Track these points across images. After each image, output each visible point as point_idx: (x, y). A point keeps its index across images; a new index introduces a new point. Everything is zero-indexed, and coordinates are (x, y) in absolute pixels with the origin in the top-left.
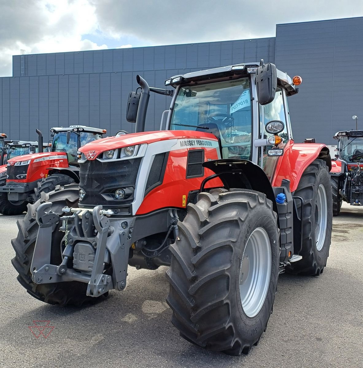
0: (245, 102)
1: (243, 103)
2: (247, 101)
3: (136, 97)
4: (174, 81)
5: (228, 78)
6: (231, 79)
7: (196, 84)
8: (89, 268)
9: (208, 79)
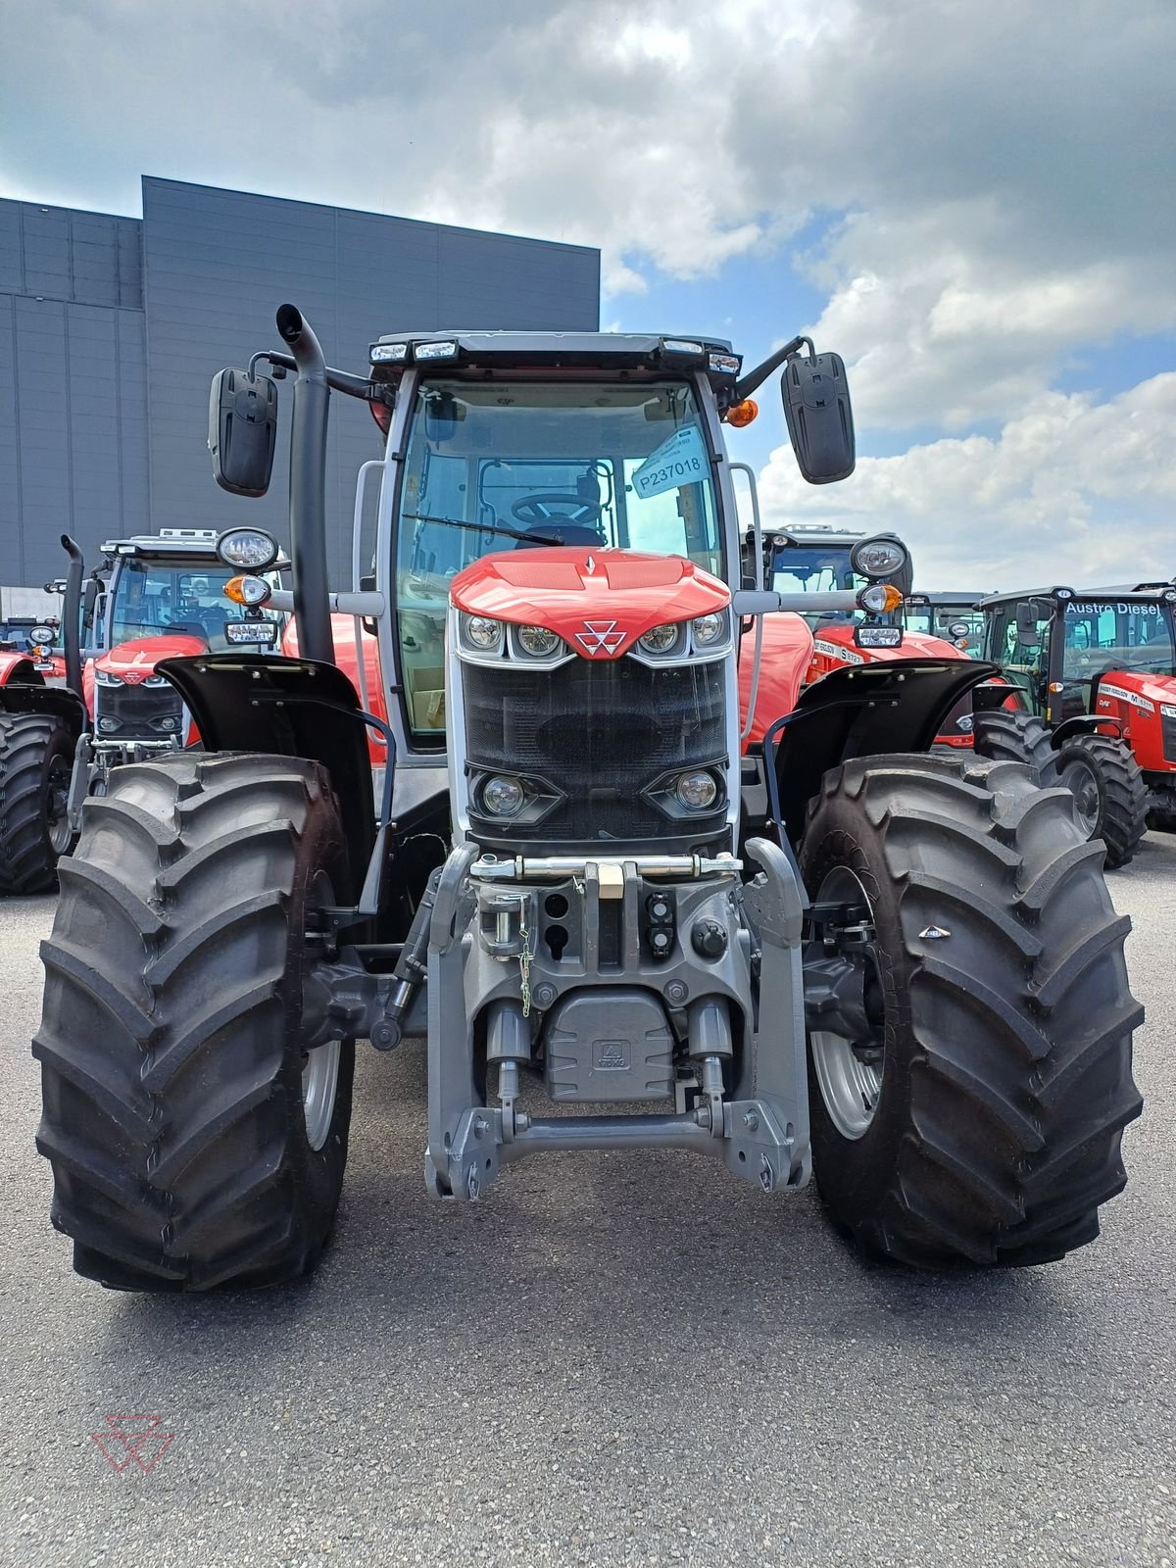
0: (691, 465)
1: (686, 467)
2: (695, 462)
3: (254, 394)
4: (421, 353)
5: (616, 373)
6: (624, 379)
7: (488, 378)
8: (649, 1089)
9: (552, 365)
